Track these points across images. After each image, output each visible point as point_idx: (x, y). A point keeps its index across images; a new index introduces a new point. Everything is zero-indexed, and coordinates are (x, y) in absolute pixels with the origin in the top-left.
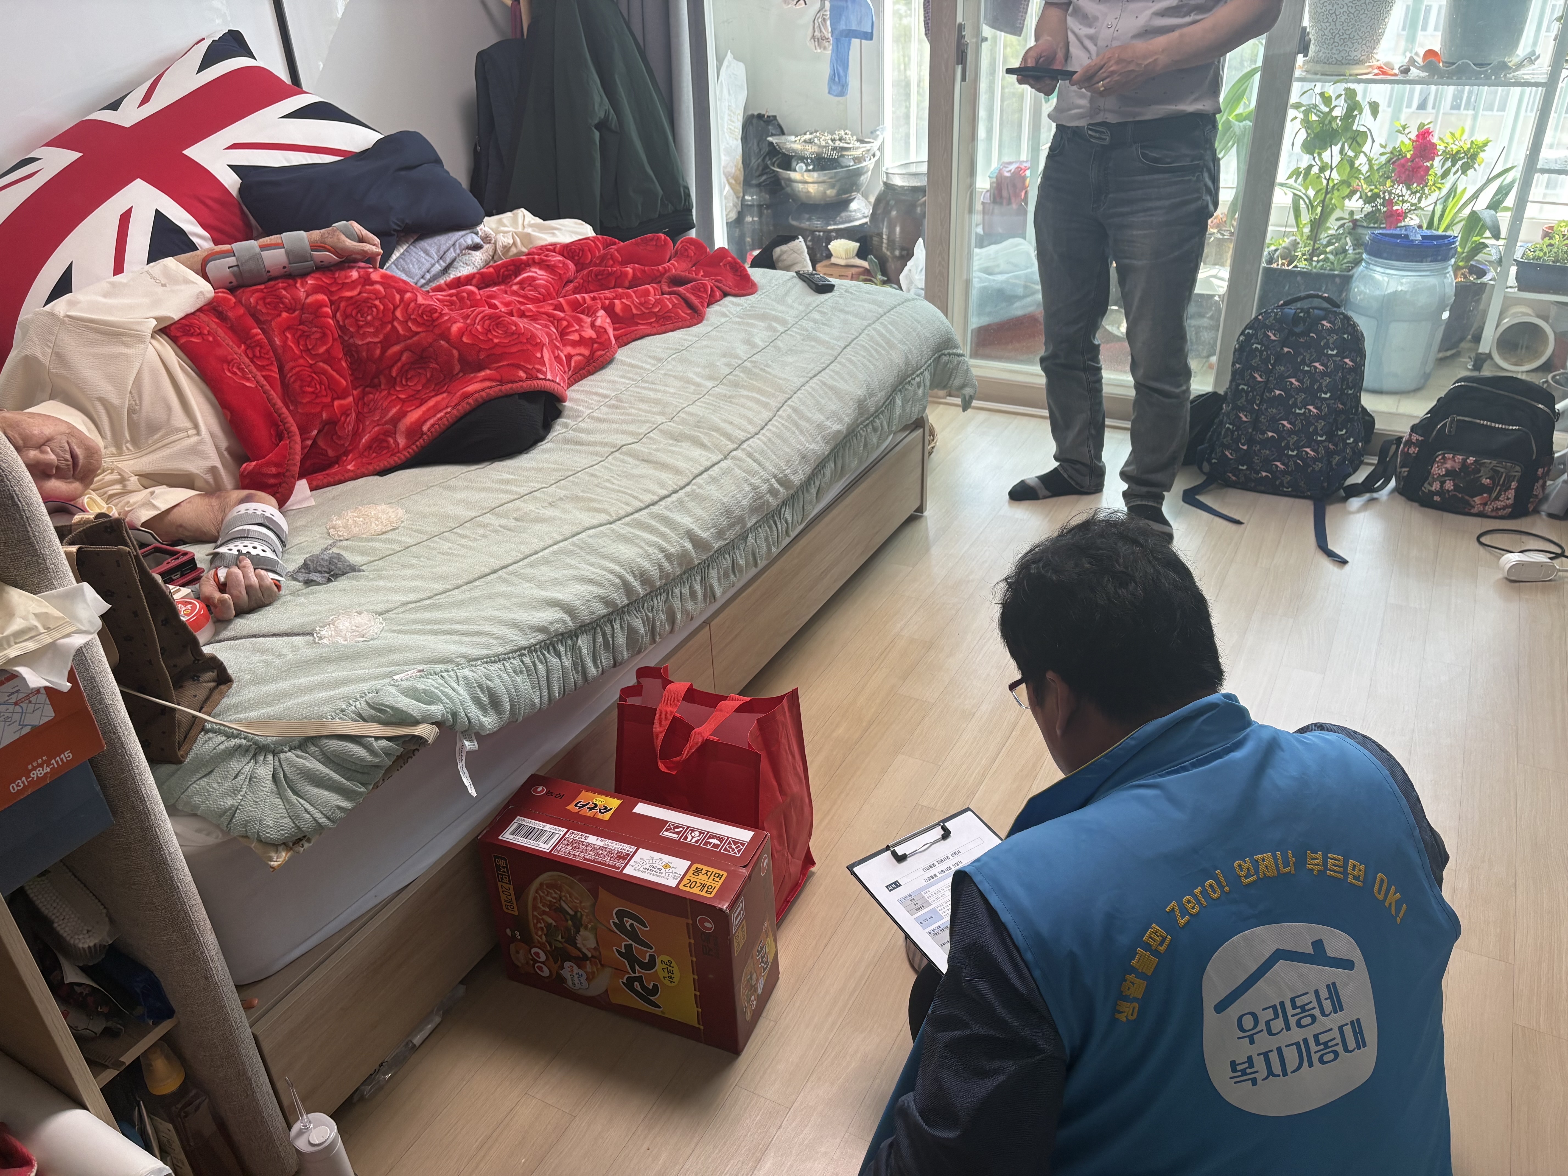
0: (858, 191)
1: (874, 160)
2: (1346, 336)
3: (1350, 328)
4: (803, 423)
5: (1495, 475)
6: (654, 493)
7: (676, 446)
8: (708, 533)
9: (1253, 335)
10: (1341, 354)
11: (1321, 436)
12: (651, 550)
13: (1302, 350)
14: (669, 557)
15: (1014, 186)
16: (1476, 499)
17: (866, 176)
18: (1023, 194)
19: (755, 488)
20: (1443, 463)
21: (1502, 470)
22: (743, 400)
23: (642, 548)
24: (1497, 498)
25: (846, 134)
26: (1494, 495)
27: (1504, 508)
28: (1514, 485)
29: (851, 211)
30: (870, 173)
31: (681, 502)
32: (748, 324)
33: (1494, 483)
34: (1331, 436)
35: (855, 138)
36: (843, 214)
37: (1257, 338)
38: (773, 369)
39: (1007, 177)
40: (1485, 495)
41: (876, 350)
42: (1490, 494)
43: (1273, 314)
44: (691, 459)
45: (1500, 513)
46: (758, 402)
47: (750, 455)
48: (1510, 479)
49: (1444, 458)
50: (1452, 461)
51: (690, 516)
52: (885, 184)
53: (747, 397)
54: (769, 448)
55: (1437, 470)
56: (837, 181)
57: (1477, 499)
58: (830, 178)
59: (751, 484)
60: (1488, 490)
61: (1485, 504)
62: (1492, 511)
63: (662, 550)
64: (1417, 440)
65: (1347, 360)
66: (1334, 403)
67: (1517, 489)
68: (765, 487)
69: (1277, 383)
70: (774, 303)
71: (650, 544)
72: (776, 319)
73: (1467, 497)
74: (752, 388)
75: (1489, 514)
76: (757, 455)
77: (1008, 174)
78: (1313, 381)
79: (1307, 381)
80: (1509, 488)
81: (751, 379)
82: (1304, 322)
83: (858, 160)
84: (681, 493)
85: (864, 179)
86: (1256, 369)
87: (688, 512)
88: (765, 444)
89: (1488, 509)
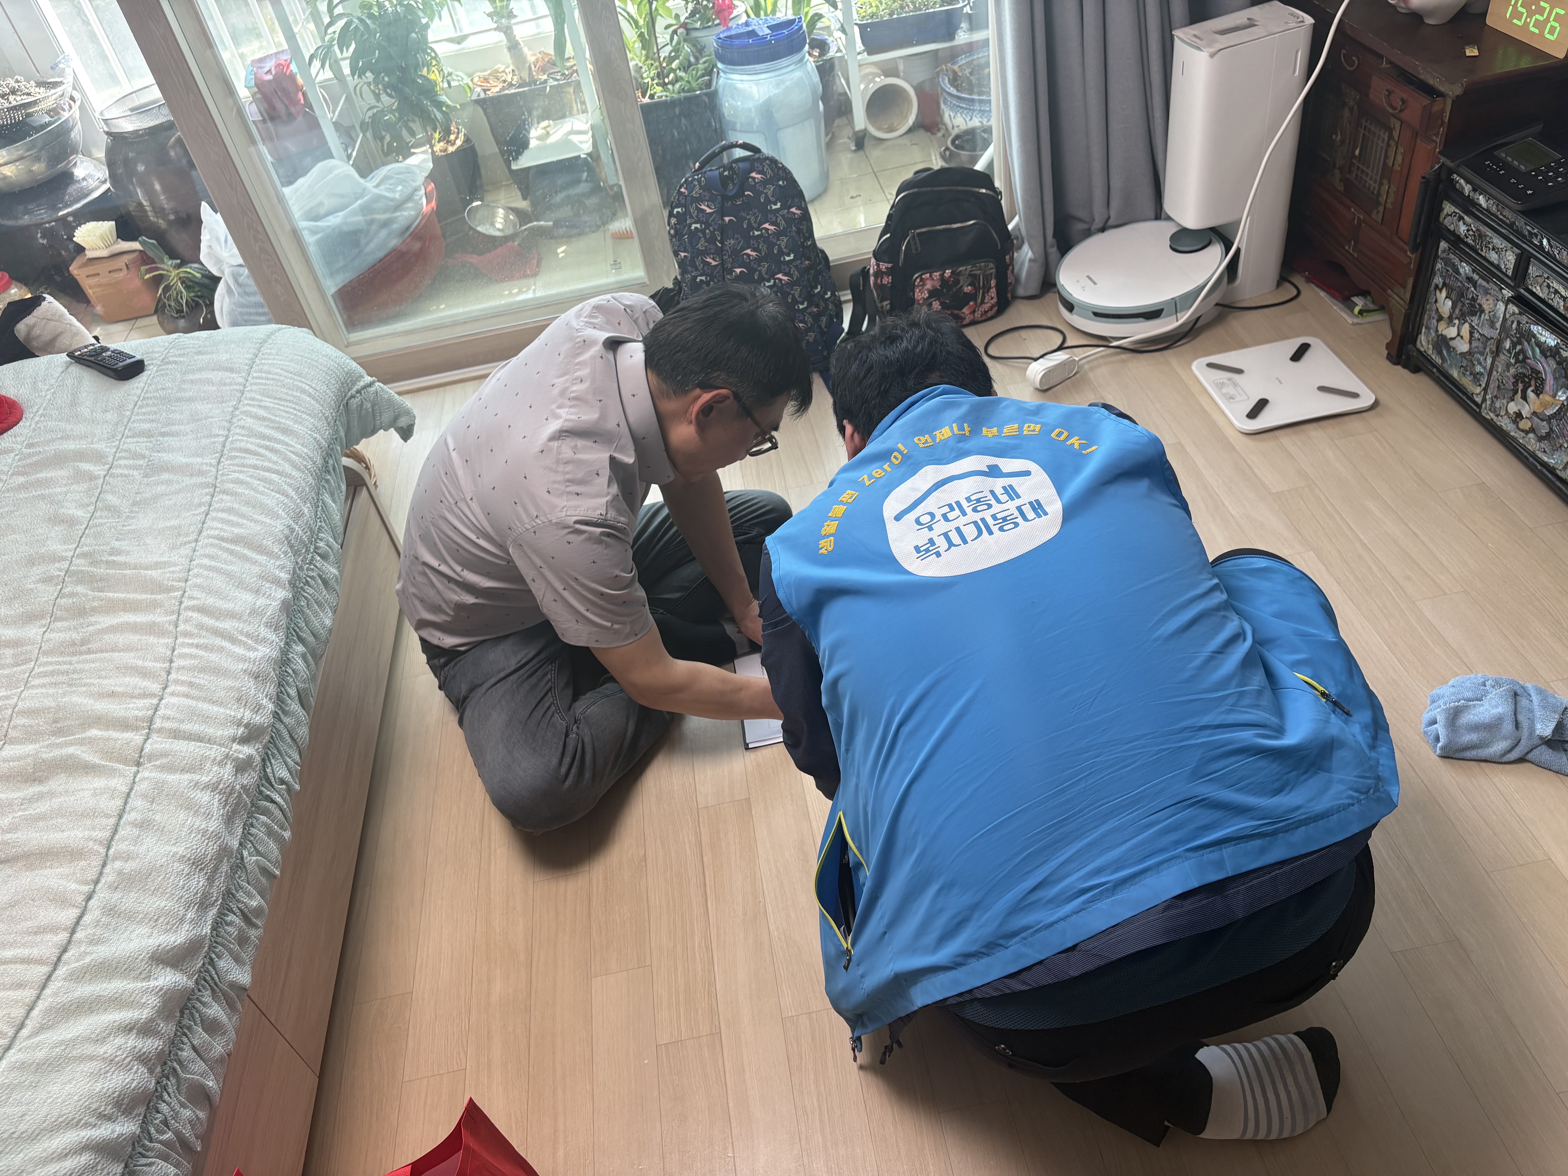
0: (74, 151)
1: (76, 107)
2: (781, 183)
3: (781, 172)
4: (226, 625)
5: (973, 280)
6: (54, 929)
7: (40, 797)
8: (186, 926)
9: (685, 214)
10: (786, 206)
11: (803, 304)
12: (107, 1049)
13: (744, 215)
14: (145, 1029)
15: (283, 90)
16: (964, 310)
17: (76, 130)
18: (300, 95)
19: (213, 787)
20: (923, 285)
21: (978, 272)
22: (109, 638)
23: (91, 1058)
24: (982, 302)
25: (17, 81)
26: (979, 300)
27: (991, 308)
28: (993, 283)
29: (78, 182)
30: (79, 123)
31: (111, 911)
32: (40, 483)
33: (975, 287)
34: (810, 298)
35: (33, 83)
36: (72, 189)
37: (691, 217)
38: (128, 553)
39: (269, 81)
40: (971, 303)
41: (267, 448)
42: (976, 301)
43: (696, 183)
44: (84, 815)
45: (989, 315)
46: (134, 628)
47: (176, 735)
48: (987, 279)
49: (922, 280)
50: (929, 281)
51: (140, 922)
52: (108, 134)
53: (112, 629)
54: (197, 699)
55: (920, 295)
56: (40, 151)
57: (966, 310)
58: (28, 150)
59: (206, 787)
60: (972, 297)
61: (973, 312)
62: (982, 315)
63: (128, 1029)
64: (887, 268)
65: (793, 210)
66: (801, 263)
67: (997, 286)
68: (227, 772)
69: (733, 259)
70: (62, 425)
71: (101, 1039)
72: (81, 456)
73: (955, 312)
74: (112, 607)
75: (980, 319)
76: (187, 727)
77: (269, 77)
78: (771, 245)
79: (763, 247)
80: (990, 288)
81: (100, 590)
82: (733, 181)
83: (54, 112)
84: (102, 895)
85: (76, 135)
86: (705, 253)
87: (130, 917)
88: (187, 696)
89: (978, 315)
